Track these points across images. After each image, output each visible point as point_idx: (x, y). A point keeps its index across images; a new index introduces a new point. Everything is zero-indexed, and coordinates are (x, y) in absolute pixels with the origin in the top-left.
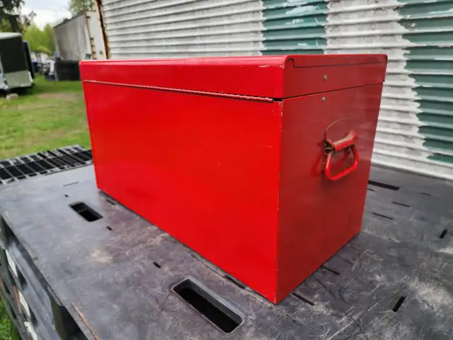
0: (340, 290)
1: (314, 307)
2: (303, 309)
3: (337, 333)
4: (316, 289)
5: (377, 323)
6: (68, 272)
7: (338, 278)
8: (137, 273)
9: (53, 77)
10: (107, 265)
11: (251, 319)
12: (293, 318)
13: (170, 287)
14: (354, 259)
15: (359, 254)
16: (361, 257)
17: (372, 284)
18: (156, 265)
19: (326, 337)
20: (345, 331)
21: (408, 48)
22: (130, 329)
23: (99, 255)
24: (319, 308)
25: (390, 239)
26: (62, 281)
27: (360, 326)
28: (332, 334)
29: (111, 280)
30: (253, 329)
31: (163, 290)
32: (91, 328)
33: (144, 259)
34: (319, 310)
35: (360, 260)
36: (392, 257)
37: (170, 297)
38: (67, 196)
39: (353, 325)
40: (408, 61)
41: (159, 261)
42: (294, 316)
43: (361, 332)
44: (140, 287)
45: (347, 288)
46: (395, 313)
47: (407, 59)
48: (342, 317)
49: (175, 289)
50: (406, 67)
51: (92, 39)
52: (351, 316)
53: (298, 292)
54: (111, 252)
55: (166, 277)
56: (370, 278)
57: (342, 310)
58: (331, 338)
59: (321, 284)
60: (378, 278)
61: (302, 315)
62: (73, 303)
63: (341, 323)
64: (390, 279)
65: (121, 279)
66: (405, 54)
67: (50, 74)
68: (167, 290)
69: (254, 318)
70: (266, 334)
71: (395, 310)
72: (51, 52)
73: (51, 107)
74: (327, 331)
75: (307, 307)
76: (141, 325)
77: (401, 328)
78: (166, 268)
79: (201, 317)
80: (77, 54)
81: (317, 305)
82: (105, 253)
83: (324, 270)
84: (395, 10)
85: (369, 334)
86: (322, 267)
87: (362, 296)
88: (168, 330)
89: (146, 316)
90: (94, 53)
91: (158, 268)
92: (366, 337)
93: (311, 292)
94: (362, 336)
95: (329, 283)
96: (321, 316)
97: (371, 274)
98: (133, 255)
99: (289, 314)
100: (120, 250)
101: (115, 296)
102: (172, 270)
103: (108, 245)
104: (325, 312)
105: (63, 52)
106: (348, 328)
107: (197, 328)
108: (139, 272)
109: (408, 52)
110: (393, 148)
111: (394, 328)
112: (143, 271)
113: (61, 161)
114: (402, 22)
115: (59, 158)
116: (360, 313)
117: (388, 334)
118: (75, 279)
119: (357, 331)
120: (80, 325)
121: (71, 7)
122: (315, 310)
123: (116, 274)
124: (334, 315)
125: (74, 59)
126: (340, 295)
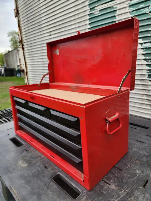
0: (122, 178)
1: (111, 186)
2: (106, 187)
3: (120, 198)
4: (112, 178)
5: (136, 193)
6: (9, 171)
7: (121, 172)
8: (37, 171)
9: (3, 75)
10: (25, 167)
11: (84, 192)
12: (102, 192)
13: (51, 178)
14: (128, 163)
15: (130, 161)
16: (131, 162)
17: (135, 175)
18: (45, 167)
19: (115, 200)
20: (123, 197)
21: (148, 70)
22: (35, 198)
23: (22, 163)
24: (113, 186)
25: (144, 153)
26: (7, 176)
27: (129, 194)
28: (118, 198)
29: (27, 175)
30: (85, 197)
31: (48, 180)
32: (18, 198)
33: (40, 164)
34: (112, 187)
35: (131, 163)
36: (144, 161)
37: (51, 183)
38: (8, 135)
39: (126, 194)
40: (149, 75)
41: (47, 166)
42: (102, 191)
43: (130, 197)
44: (39, 178)
45: (125, 177)
46: (144, 188)
47: (148, 74)
48: (122, 190)
49: (53, 179)
50: (148, 77)
51: (20, 59)
52: (126, 190)
53: (104, 179)
54: (27, 162)
55: (50, 173)
56: (134, 172)
57: (122, 187)
58: (117, 200)
59: (114, 175)
60: (138, 172)
61: (105, 190)
62: (11, 186)
63: (122, 193)
64: (143, 172)
65: (31, 175)
66: (147, 72)
67: (2, 74)
68: (50, 179)
69: (86, 192)
70: (91, 199)
71: (144, 187)
72: (2, 64)
73: (2, 88)
74: (115, 197)
75: (108, 186)
76: (39, 196)
77: (146, 195)
78: (49, 169)
79: (64, 192)
80: (13, 65)
81: (112, 185)
82: (25, 162)
83: (115, 168)
84: (142, 55)
85: (132, 198)
86: (114, 166)
87: (131, 180)
88: (50, 198)
89: (41, 191)
90: (21, 65)
91: (46, 169)
92: (131, 199)
93: (109, 179)
94: (129, 199)
95: (117, 174)
96: (113, 190)
97: (135, 170)
98: (36, 163)
99: (100, 190)
100: (31, 160)
101: (28, 182)
102: (52, 170)
103: (26, 158)
104: (115, 188)
105: (7, 65)
106: (124, 196)
107: (62, 197)
108: (38, 171)
109: (148, 71)
110: (145, 110)
111: (143, 195)
112: (40, 170)
113: (6, 115)
114: (145, 60)
115: (5, 113)
116: (130, 188)
117: (140, 198)
118: (12, 175)
119: (128, 197)
120: (14, 196)
121: (11, 46)
122: (111, 187)
123: (29, 172)
124: (119, 189)
125: (12, 67)
126: (122, 180)
